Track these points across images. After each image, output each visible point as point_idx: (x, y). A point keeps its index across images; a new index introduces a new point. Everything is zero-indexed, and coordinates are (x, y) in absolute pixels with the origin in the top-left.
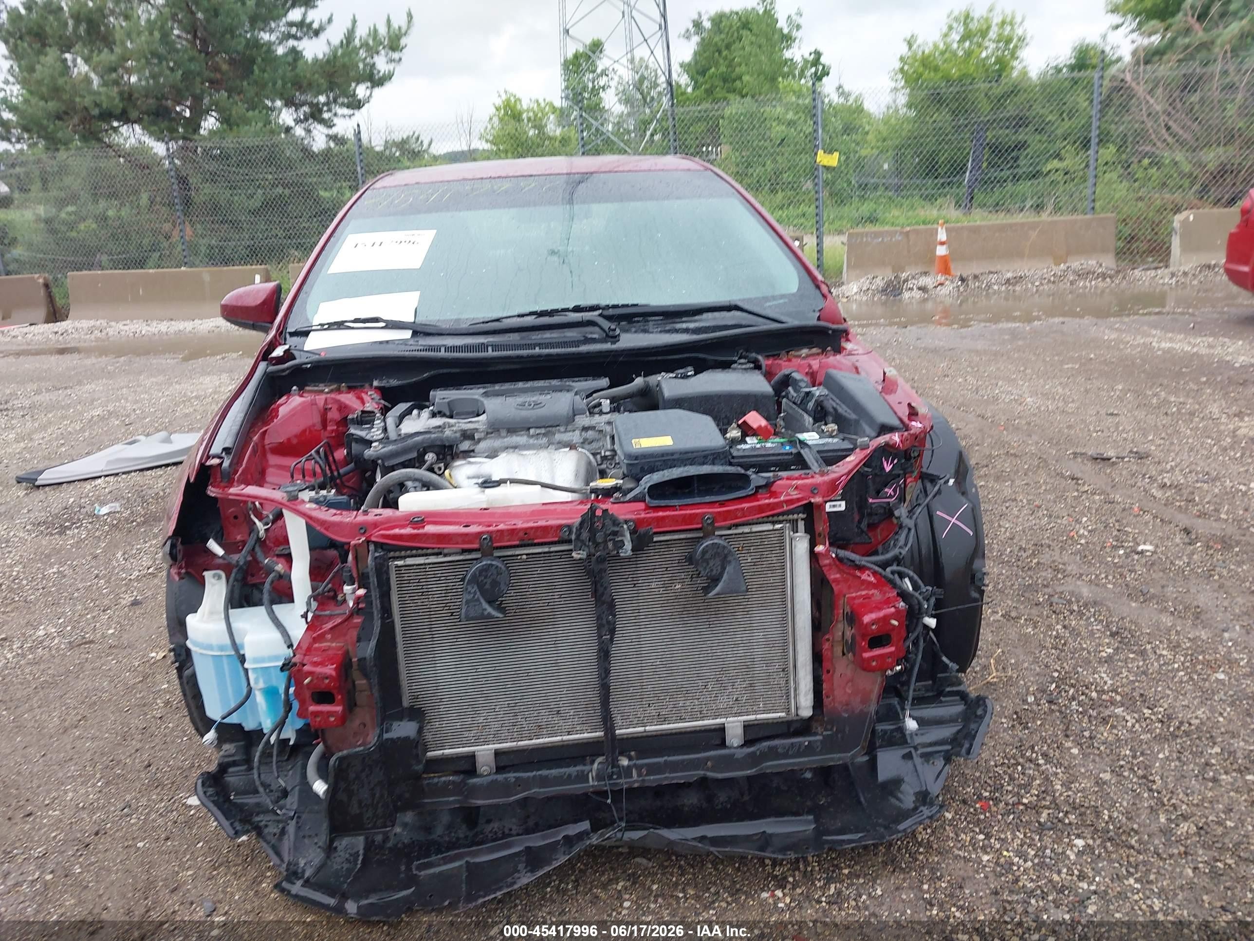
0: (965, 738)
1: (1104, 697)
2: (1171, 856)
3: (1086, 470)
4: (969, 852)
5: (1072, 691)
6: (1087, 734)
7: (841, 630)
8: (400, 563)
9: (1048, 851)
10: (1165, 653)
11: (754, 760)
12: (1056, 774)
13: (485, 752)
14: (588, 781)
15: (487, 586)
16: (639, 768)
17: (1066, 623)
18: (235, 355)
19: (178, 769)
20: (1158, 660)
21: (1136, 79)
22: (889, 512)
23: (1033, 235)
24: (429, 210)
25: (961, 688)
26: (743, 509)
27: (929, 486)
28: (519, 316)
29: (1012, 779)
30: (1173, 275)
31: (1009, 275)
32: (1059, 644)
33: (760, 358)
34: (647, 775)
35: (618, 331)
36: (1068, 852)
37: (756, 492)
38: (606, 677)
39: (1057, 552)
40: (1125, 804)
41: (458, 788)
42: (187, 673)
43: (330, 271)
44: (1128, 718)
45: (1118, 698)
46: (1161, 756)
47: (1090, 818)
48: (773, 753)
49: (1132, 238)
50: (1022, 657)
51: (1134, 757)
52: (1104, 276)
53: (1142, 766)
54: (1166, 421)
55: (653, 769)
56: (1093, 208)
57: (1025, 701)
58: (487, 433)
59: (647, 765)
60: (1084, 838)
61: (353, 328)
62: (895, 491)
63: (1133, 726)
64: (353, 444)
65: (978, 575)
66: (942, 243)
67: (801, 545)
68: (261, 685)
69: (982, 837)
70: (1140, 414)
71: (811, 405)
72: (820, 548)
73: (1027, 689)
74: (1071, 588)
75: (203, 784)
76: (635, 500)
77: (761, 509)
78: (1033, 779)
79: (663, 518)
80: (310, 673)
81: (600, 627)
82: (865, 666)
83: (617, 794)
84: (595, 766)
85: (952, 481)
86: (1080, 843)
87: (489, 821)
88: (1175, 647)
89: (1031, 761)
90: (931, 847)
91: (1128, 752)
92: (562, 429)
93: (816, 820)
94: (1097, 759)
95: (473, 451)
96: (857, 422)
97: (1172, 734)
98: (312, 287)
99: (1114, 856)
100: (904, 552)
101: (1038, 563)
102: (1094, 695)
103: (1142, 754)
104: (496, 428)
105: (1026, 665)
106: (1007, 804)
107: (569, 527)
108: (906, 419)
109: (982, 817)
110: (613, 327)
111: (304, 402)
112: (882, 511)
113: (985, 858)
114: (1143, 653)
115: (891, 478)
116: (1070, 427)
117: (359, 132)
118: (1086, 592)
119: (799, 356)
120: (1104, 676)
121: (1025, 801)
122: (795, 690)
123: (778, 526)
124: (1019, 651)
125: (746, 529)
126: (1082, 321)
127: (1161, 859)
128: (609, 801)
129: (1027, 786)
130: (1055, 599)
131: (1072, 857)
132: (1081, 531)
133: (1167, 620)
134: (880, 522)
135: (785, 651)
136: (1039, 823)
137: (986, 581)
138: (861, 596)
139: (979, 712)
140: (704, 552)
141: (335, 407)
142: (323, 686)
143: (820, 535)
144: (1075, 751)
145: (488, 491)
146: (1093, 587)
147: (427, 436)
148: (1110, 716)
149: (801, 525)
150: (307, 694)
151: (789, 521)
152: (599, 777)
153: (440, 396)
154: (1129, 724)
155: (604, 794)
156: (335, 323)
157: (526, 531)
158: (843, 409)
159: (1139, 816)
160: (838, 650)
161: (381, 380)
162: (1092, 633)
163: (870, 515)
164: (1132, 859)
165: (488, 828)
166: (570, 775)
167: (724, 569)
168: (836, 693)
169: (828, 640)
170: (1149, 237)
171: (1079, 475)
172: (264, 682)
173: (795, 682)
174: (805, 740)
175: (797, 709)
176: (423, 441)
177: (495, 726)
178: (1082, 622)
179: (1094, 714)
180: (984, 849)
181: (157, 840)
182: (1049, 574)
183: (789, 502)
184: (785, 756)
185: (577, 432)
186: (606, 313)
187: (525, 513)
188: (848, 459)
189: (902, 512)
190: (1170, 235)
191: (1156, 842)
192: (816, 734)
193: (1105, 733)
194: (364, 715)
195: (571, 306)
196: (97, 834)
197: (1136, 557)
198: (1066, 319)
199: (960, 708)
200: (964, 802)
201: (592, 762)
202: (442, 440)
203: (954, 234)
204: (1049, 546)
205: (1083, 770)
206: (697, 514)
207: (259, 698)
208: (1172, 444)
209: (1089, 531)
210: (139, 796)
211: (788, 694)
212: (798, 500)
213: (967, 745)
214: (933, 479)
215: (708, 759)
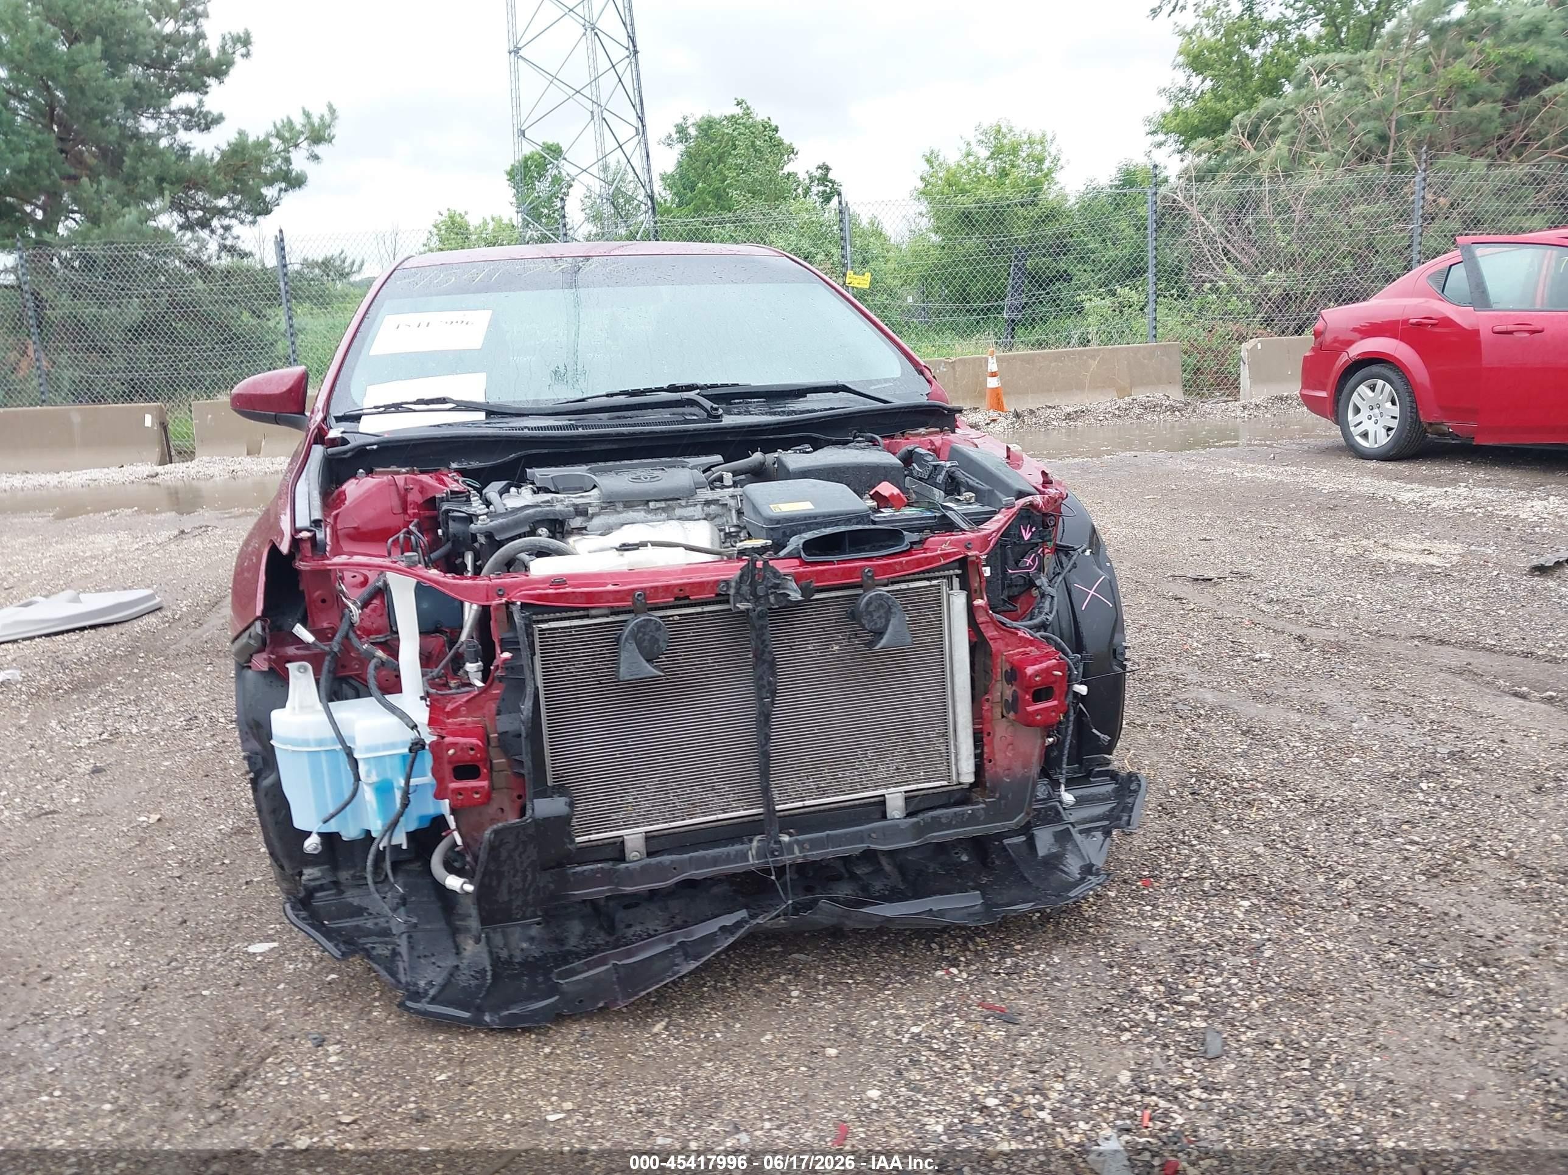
0: (1122, 811)
1: (1245, 785)
2: (1335, 908)
3: (1187, 590)
4: (1139, 921)
5: (1213, 782)
6: (1235, 817)
7: (1000, 690)
8: (544, 626)
9: (1216, 913)
10: (1297, 744)
11: (919, 830)
12: (1212, 851)
13: (634, 838)
14: (748, 860)
15: (646, 644)
16: (800, 844)
17: (1195, 726)
18: (129, 511)
19: (224, 922)
20: (1291, 751)
21: (1189, 198)
22: (1030, 583)
23: (1094, 364)
24: (478, 291)
25: (1110, 768)
26: (901, 562)
27: (1064, 559)
28: (607, 396)
29: (1168, 860)
30: (1244, 407)
31: (1070, 410)
32: (1192, 746)
33: (877, 437)
34: (809, 850)
35: (721, 411)
36: (1236, 912)
37: (911, 548)
38: (766, 744)
39: (1173, 664)
40: (1282, 870)
41: (608, 877)
42: (267, 782)
43: (371, 353)
44: (1272, 800)
45: (1259, 786)
46: (1310, 829)
47: (1251, 883)
48: (937, 824)
49: (1197, 371)
50: (1155, 759)
51: (1284, 832)
52: (1172, 409)
53: (1293, 838)
54: (1263, 544)
55: (815, 844)
56: (1155, 336)
57: (1167, 795)
58: (602, 508)
59: (810, 840)
60: (1249, 899)
61: (415, 411)
62: (1034, 561)
63: (1278, 807)
64: (451, 523)
65: (1119, 650)
66: (993, 375)
67: (959, 600)
68: (374, 778)
69: (1148, 908)
70: (1234, 539)
71: (940, 478)
72: (978, 602)
73: (1167, 785)
74: (1194, 695)
75: (293, 908)
76: (789, 556)
77: (919, 563)
78: (1189, 857)
79: (823, 571)
80: (453, 745)
81: (760, 688)
82: (1028, 722)
83: (781, 871)
84: (755, 844)
85: (1088, 553)
86: (1246, 903)
87: (630, 926)
88: (1307, 739)
89: (1184, 843)
90: (1100, 921)
91: (1277, 828)
92: (683, 503)
93: (983, 895)
94: (1248, 837)
95: (585, 528)
96: (991, 492)
97: (1317, 811)
98: (353, 370)
99: (1280, 912)
100: (1050, 618)
101: (1155, 675)
102: (1235, 784)
103: (1292, 829)
104: (610, 503)
105: (1161, 765)
106: (1168, 880)
107: (727, 582)
108: (1040, 488)
109: (1146, 892)
110: (715, 406)
111: (378, 484)
112: (1022, 582)
113: (1156, 924)
114: (1276, 746)
115: (1032, 546)
116: (1163, 552)
117: (282, 240)
118: (1210, 697)
119: (919, 435)
120: (1241, 768)
121: (1185, 875)
122: (956, 756)
123: (934, 582)
124: (1151, 753)
125: (904, 586)
126: (1156, 454)
127: (1326, 911)
128: (773, 878)
129: (1185, 863)
130: (1179, 706)
131: (1241, 916)
132: (1195, 644)
133: (1295, 717)
134: (1020, 594)
135: (945, 713)
136: (1203, 891)
137: (1127, 655)
138: (1019, 653)
139: (1133, 787)
140: (868, 604)
141: (416, 488)
142: (468, 758)
143: (976, 591)
144: (1226, 832)
145: (626, 553)
146: (1216, 693)
147: (539, 509)
148: (1254, 800)
149: (956, 582)
150: (448, 770)
151: (944, 577)
152: (760, 854)
153: (537, 473)
154: (1274, 806)
155: (768, 871)
156: (394, 406)
157: (682, 587)
158: (973, 482)
159: (1297, 879)
160: (998, 711)
161: (460, 462)
162: (1223, 734)
163: (1010, 586)
164: (1298, 913)
165: (630, 932)
166: (728, 855)
167: (888, 621)
168: (997, 757)
169: (988, 700)
170: (1215, 369)
171: (1182, 596)
172: (378, 776)
173: (955, 746)
174: (968, 809)
175: (958, 774)
176: (534, 515)
177: (645, 805)
178: (1211, 725)
179: (1239, 799)
180: (1153, 918)
181: (226, 987)
182: (1169, 684)
183: (947, 556)
184: (949, 826)
185: (699, 507)
186: (704, 392)
187: (676, 572)
188: (996, 518)
189: (1042, 581)
190: (1237, 366)
191: (1319, 897)
192: (978, 803)
193: (1252, 814)
194: (503, 799)
195: (665, 386)
196: (145, 988)
197: (1255, 664)
198: (1138, 453)
199: (1111, 787)
200: (1125, 882)
201: (751, 841)
202: (554, 513)
203: (1005, 364)
204: (1164, 660)
205: (1236, 847)
206: (856, 567)
207: (368, 794)
208: (1271, 564)
209: (1204, 644)
210: (184, 950)
211: (947, 758)
212: (955, 554)
213: (1125, 818)
214: (1066, 551)
215: (873, 830)
